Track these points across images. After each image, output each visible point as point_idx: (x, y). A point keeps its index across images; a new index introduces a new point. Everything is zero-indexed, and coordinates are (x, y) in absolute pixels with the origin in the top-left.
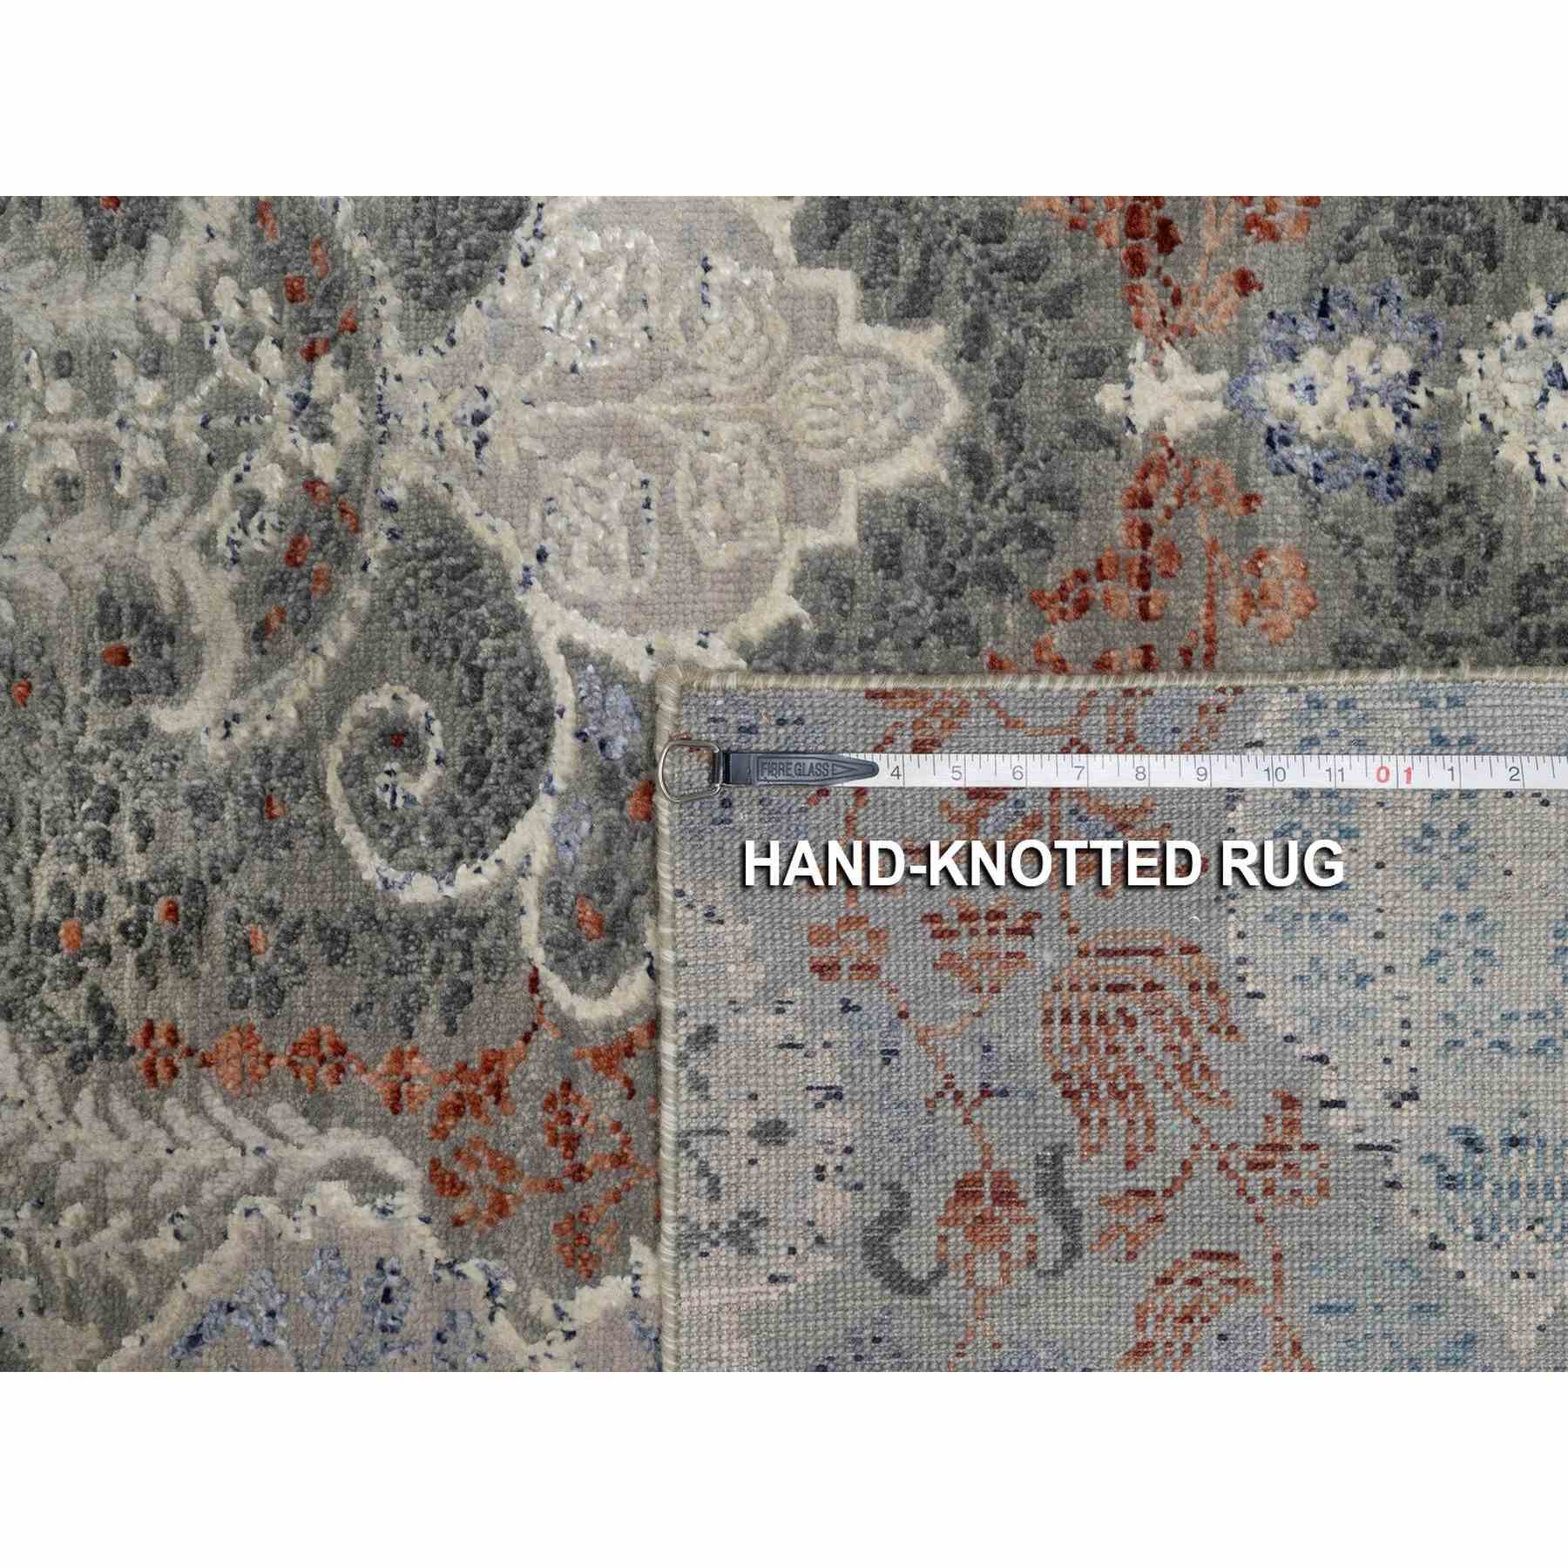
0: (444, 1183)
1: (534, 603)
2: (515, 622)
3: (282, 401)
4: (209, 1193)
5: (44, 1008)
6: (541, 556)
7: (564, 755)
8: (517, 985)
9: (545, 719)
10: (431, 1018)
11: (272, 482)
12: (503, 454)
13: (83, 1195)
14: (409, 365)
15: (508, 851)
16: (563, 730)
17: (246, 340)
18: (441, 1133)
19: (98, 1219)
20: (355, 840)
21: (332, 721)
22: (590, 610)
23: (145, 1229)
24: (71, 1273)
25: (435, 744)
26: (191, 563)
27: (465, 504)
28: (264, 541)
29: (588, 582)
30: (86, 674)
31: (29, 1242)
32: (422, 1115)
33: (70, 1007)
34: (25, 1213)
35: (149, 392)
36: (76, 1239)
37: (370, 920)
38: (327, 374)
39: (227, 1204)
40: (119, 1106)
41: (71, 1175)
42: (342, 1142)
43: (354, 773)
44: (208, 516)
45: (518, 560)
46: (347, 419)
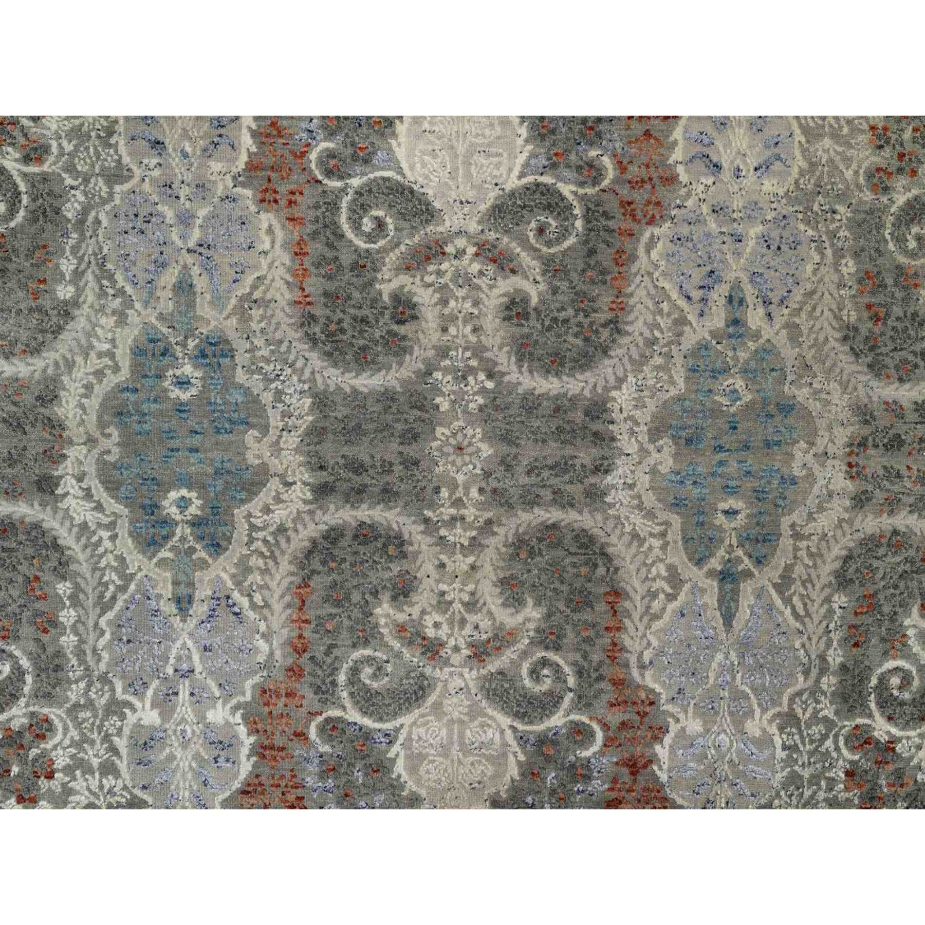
0: (651, 222)
1: (508, 187)
2: (512, 194)
3: (455, 262)
4: (653, 292)
5: (605, 341)
6: (496, 185)
7: (547, 179)
8: (605, 196)
9: (538, 185)
10: (611, 224)
11: (476, 267)
12: (471, 195)
13: (652, 331)
14: (448, 224)
15: (570, 197)
16: (541, 179)
17: (439, 273)
18: (639, 222)
19: (658, 326)
20: (566, 244)
21: (536, 250)
22: (510, 170)
23: (661, 312)
24: (670, 334)
25: (543, 219)
26: (496, 292)
27: (483, 207)
28: (491, 269)
29: (503, 170)
30: (522, 325)
31: (663, 347)
32: (635, 227)
33: (605, 333)
34: (655, 348)
35: (452, 303)
36: (663, 333)
37: (586, 242)
38: (450, 249)
39: (656, 287)
40: (631, 318)
41: (647, 334)
42: (641, 251)
43: (549, 244)
44: (484, 286)
45: (497, 192)
46: (461, 242)
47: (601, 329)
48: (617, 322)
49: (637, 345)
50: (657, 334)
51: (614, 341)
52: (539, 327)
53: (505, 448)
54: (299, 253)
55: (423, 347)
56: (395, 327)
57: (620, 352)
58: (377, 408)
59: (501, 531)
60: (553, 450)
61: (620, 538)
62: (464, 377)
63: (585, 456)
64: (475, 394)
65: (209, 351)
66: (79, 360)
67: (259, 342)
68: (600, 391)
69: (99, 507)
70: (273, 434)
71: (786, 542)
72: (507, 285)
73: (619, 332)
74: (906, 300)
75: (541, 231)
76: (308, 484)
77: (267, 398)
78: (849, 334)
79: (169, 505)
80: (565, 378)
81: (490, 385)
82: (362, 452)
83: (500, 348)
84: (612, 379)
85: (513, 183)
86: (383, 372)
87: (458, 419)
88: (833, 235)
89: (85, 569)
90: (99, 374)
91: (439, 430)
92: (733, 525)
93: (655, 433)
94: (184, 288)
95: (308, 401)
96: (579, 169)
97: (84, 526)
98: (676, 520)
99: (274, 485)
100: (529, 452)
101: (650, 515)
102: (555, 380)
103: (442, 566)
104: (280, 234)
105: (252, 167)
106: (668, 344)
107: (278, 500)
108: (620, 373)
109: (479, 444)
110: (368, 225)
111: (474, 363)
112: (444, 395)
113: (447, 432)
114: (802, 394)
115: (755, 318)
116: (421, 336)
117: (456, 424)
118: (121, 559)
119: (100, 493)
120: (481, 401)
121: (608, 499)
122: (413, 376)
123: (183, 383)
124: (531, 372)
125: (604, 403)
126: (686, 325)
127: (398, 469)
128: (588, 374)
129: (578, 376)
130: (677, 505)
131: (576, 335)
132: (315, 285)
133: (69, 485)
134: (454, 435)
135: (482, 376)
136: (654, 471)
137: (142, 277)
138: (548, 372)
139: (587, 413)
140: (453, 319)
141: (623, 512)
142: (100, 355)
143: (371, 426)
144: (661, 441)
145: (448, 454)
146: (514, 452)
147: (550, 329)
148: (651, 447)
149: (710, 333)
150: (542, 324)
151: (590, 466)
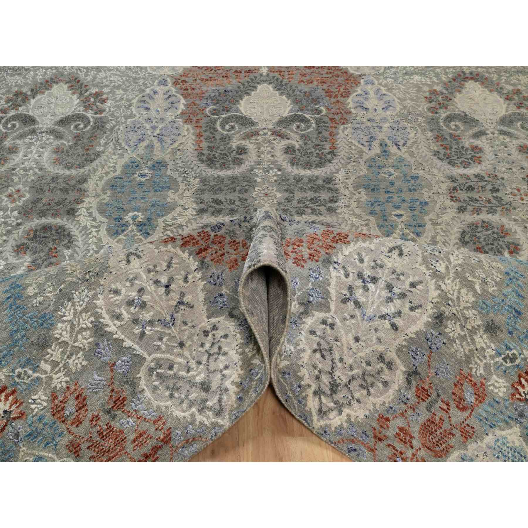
48: (334, 152)
49: (343, 159)
50: (351, 155)
51: (333, 158)
53: (287, 194)
54: (199, 135)
55: (249, 162)
56: (238, 156)
57: (336, 161)
58: (229, 182)
60: (310, 194)
61: (346, 226)
62: (268, 171)
63: (325, 195)
64: (273, 176)
65: (156, 165)
66: (100, 169)
67: (179, 161)
68: (329, 174)
69: (94, 220)
70: (181, 191)
71: (429, 226)
72: (284, 143)
73: (335, 155)
74: (458, 143)
75: (298, 127)
76: (195, 209)
77: (180, 179)
78: (436, 153)
79: (128, 218)
80: (313, 170)
81: (279, 173)
82: (221, 197)
83: (284, 161)
84: (334, 170)
85: (286, 114)
86: (232, 170)
87: (265, 184)
88: (419, 125)
89: (80, 244)
90: (107, 173)
91: (256, 189)
93: (356, 188)
94: (150, 147)
95: (198, 180)
96: (312, 110)
97: (85, 227)
98: (372, 219)
99: (179, 209)
100: (298, 195)
101: (360, 217)
102: (308, 171)
104: (192, 131)
105: (183, 113)
106: (357, 158)
107: (180, 215)
108: (337, 167)
109: (275, 193)
110: (227, 127)
111: (272, 166)
112: (258, 176)
113: (260, 189)
114: (421, 173)
115: (393, 149)
116: (249, 158)
117: (265, 186)
118: (100, 240)
119: (96, 214)
120: (275, 178)
121: (338, 211)
122: (245, 171)
123: (143, 175)
124: (297, 169)
125: (331, 178)
126: (363, 153)
127: (238, 203)
128: (323, 168)
129: (319, 169)
130: (372, 213)
131: (316, 157)
132: (204, 145)
133: (82, 211)
134: (264, 190)
135: (275, 170)
136: (358, 201)
137: (132, 144)
138: (305, 169)
139: (324, 181)
140: (263, 153)
141: (346, 216)
142: (109, 167)
143: (226, 188)
144: (360, 190)
145: (261, 197)
146: (291, 195)
147: (304, 155)
148: (355, 192)
149: (375, 155)
150: (301, 154)
151: (328, 200)
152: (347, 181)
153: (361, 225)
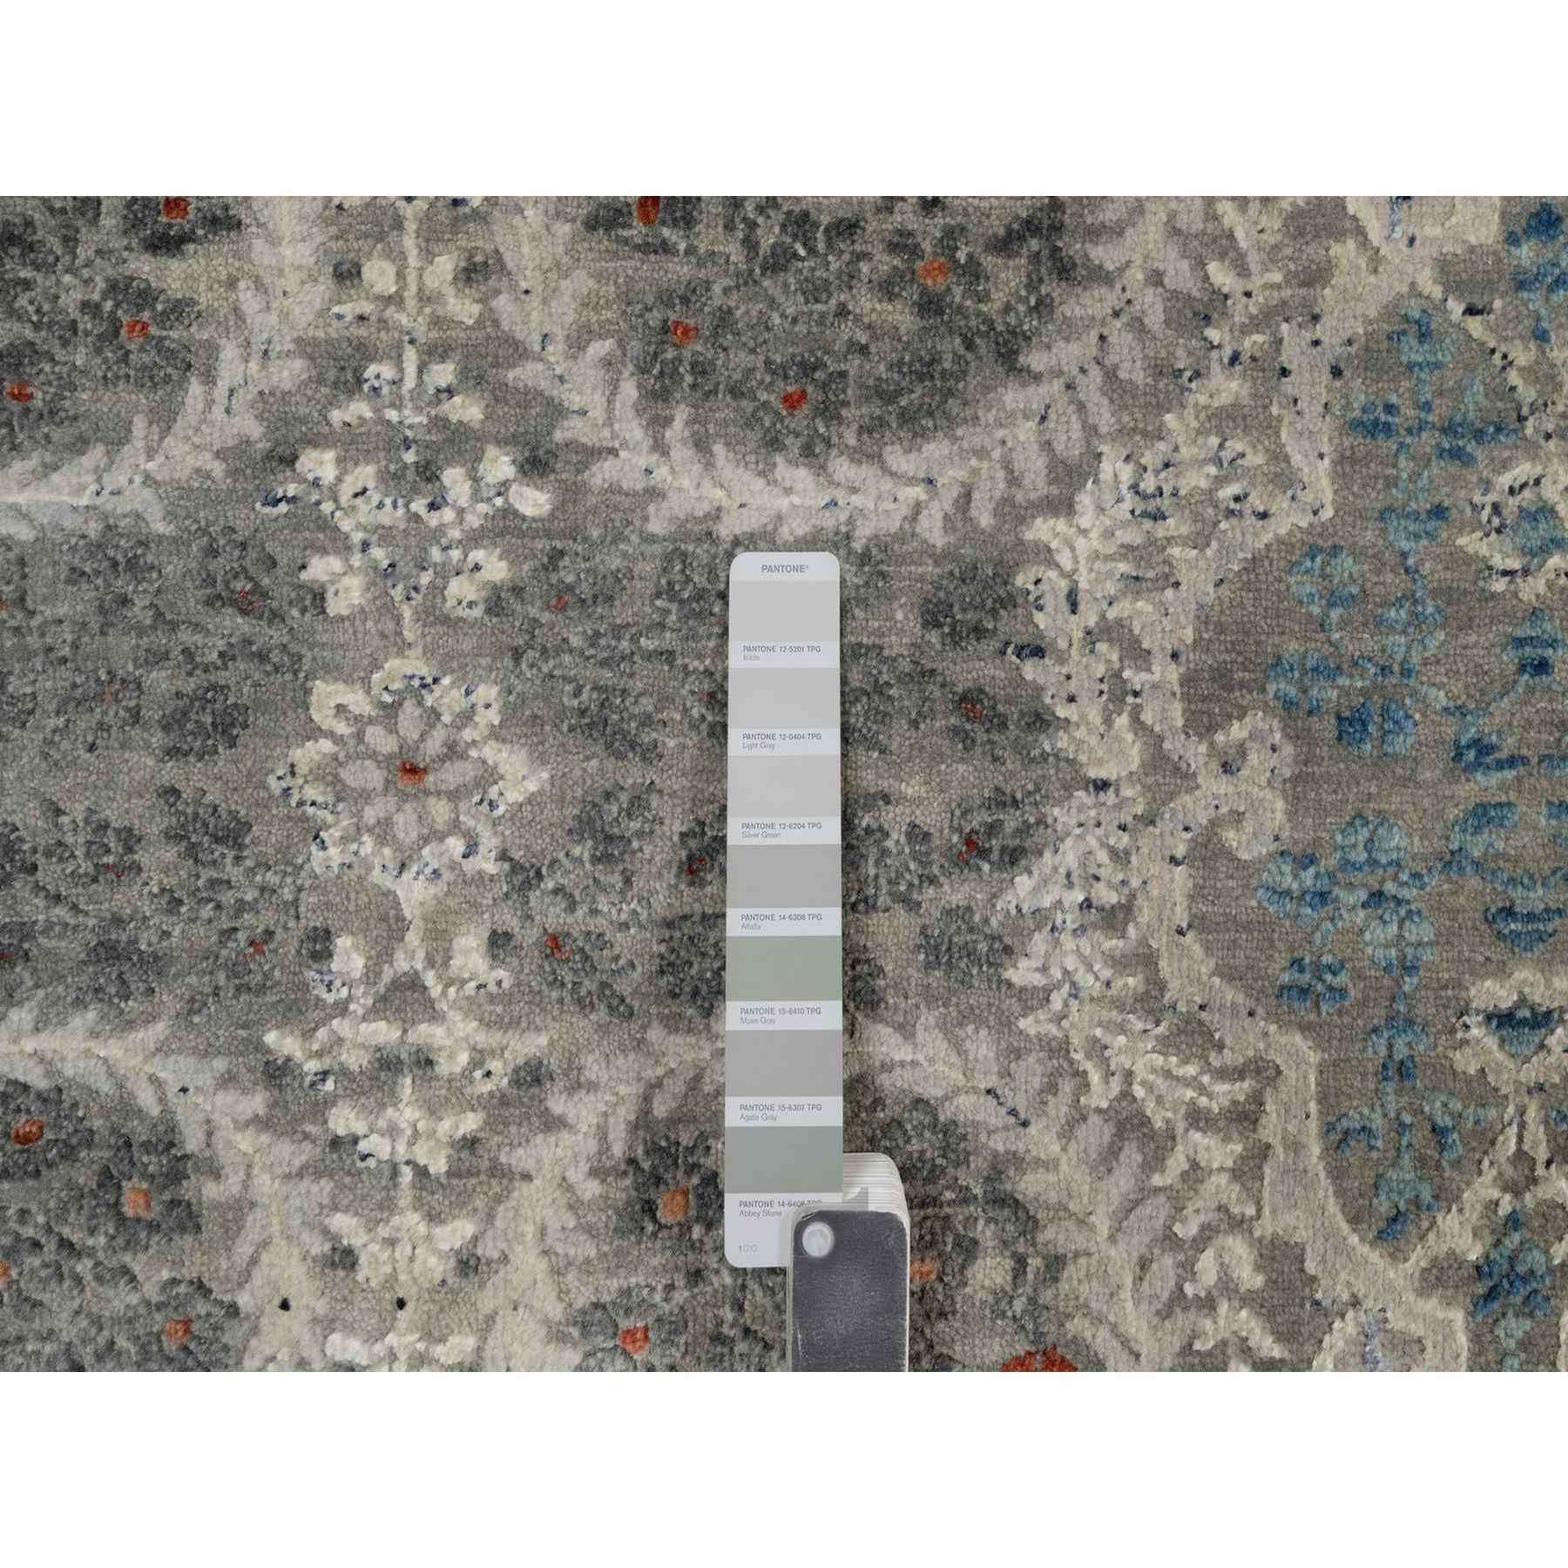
47: (989, 261)
48: (1058, 228)
49: (1138, 326)
50: (1221, 275)
51: (1043, 307)
52: (736, 254)
55: (257, 348)
56: (144, 266)
57: (1069, 353)
58: (72, 605)
59: (582, 1111)
61: (1067, 1133)
62: (428, 473)
64: (473, 540)
68: (985, 520)
73: (1065, 270)
80: (842, 468)
81: (533, 501)
83: (577, 344)
84: (1034, 467)
86: (96, 454)
87: (403, 648)
91: (327, 695)
92: (1531, 1073)
98: (1299, 1057)
101: (1193, 1034)
102: (801, 477)
103: (344, 1258)
106: (1264, 320)
108: (1069, 441)
109: (490, 752)
111: (468, 410)
112: (341, 545)
113: (358, 701)
116: (248, 299)
117: (398, 668)
120: (496, 568)
121: (1022, 973)
122: (218, 469)
124: (701, 445)
125: (1004, 573)
126: (1340, 236)
128: (936, 449)
129: (896, 458)
131: (887, 289)
134: (389, 712)
135: (499, 466)
136: (1205, 855)
138: (773, 443)
139: (934, 614)
141: (1082, 1024)
143: (51, 683)
144: (1238, 731)
145: (365, 796)
146: (634, 774)
147: (778, 262)
148: (1195, 753)
149: (1444, 266)
150: (750, 245)
151: (946, 837)
152: (1139, 611)
153: (1197, 1118)
